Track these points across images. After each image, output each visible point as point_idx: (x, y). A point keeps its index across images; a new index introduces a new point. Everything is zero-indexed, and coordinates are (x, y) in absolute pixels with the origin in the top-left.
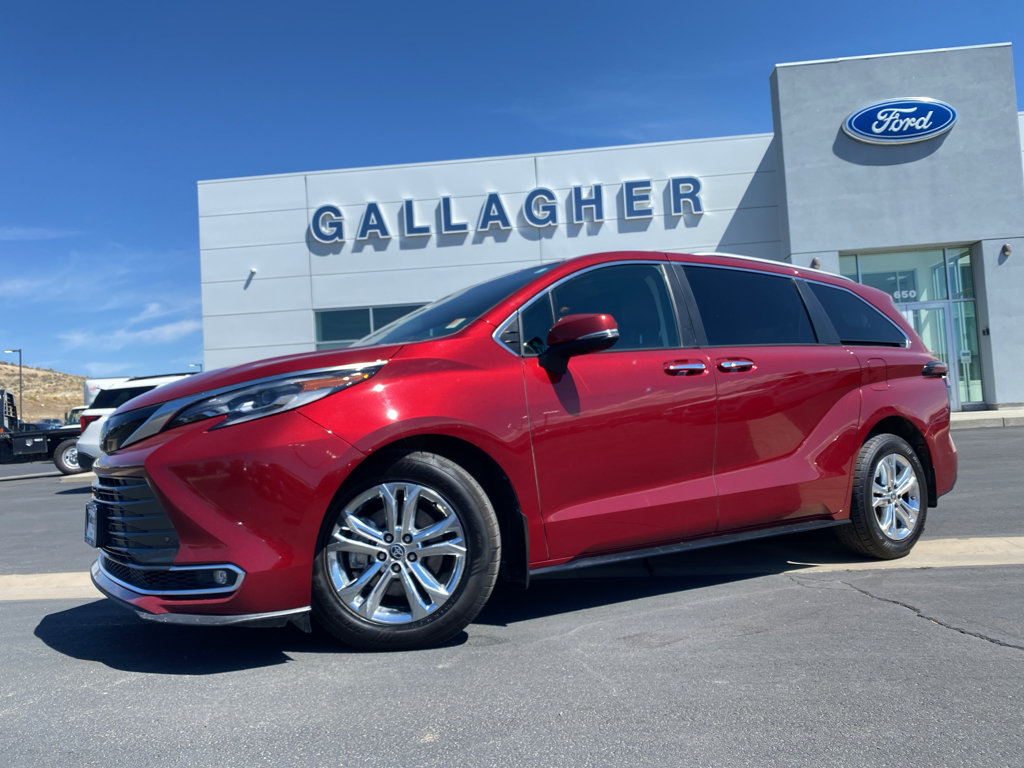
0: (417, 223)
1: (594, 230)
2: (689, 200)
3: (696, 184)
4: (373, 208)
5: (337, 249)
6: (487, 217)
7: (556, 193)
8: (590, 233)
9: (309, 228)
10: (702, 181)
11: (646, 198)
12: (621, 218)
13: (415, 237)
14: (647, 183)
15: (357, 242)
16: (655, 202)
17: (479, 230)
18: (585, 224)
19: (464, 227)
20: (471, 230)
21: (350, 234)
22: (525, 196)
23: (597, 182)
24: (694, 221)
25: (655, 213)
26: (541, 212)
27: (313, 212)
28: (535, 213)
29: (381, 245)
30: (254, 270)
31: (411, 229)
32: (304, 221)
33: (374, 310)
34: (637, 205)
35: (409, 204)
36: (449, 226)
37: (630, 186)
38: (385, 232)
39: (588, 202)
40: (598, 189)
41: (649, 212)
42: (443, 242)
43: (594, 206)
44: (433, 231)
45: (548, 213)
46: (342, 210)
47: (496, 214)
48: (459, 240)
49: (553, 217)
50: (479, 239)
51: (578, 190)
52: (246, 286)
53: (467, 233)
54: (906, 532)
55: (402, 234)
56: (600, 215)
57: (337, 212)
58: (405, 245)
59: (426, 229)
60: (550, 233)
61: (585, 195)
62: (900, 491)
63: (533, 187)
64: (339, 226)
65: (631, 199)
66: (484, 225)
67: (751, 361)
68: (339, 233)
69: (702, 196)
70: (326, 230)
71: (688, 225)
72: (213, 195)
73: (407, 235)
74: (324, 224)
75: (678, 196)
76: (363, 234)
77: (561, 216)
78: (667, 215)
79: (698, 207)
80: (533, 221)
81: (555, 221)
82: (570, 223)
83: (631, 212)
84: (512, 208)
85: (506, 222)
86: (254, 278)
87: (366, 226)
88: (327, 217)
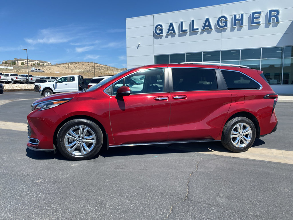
0: (184, 29)
1: (240, 29)
2: (275, 18)
3: (278, 12)
4: (171, 25)
5: (161, 37)
6: (205, 26)
7: (228, 17)
8: (238, 30)
9: (154, 31)
10: (281, 11)
11: (259, 17)
12: (249, 25)
13: (183, 32)
14: (260, 13)
15: (166, 35)
16: (262, 19)
17: (202, 30)
18: (237, 27)
19: (197, 29)
20: (200, 30)
21: (165, 32)
22: (218, 18)
23: (242, 13)
24: (275, 25)
25: (261, 23)
26: (222, 24)
27: (155, 26)
28: (220, 24)
29: (173, 36)
30: (139, 44)
31: (182, 30)
32: (153, 29)
33: (170, 55)
34: (255, 20)
35: (182, 23)
36: (193, 29)
37: (253, 14)
38: (174, 32)
39: (238, 20)
40: (242, 15)
41: (259, 22)
42: (191, 34)
43: (240, 21)
44: (188, 31)
45: (225, 24)
46: (163, 25)
47: (208, 25)
48: (196, 33)
49: (226, 25)
50: (202, 33)
51: (235, 16)
52: (137, 48)
53: (199, 31)
55: (179, 32)
56: (242, 24)
57: (161, 26)
58: (180, 35)
59: (186, 30)
60: (225, 30)
61: (237, 17)
63: (221, 16)
64: (162, 30)
65: (253, 18)
66: (204, 29)
68: (162, 33)
69: (280, 16)
70: (158, 32)
71: (273, 27)
72: (130, 22)
73: (180, 32)
74: (158, 30)
75: (270, 16)
76: (168, 32)
77: (229, 25)
78: (266, 23)
79: (277, 20)
80: (219, 27)
81: (226, 27)
82: (231, 27)
83: (253, 23)
84: (213, 23)
85: (211, 27)
86: (139, 46)
87: (169, 30)
88: (159, 28)
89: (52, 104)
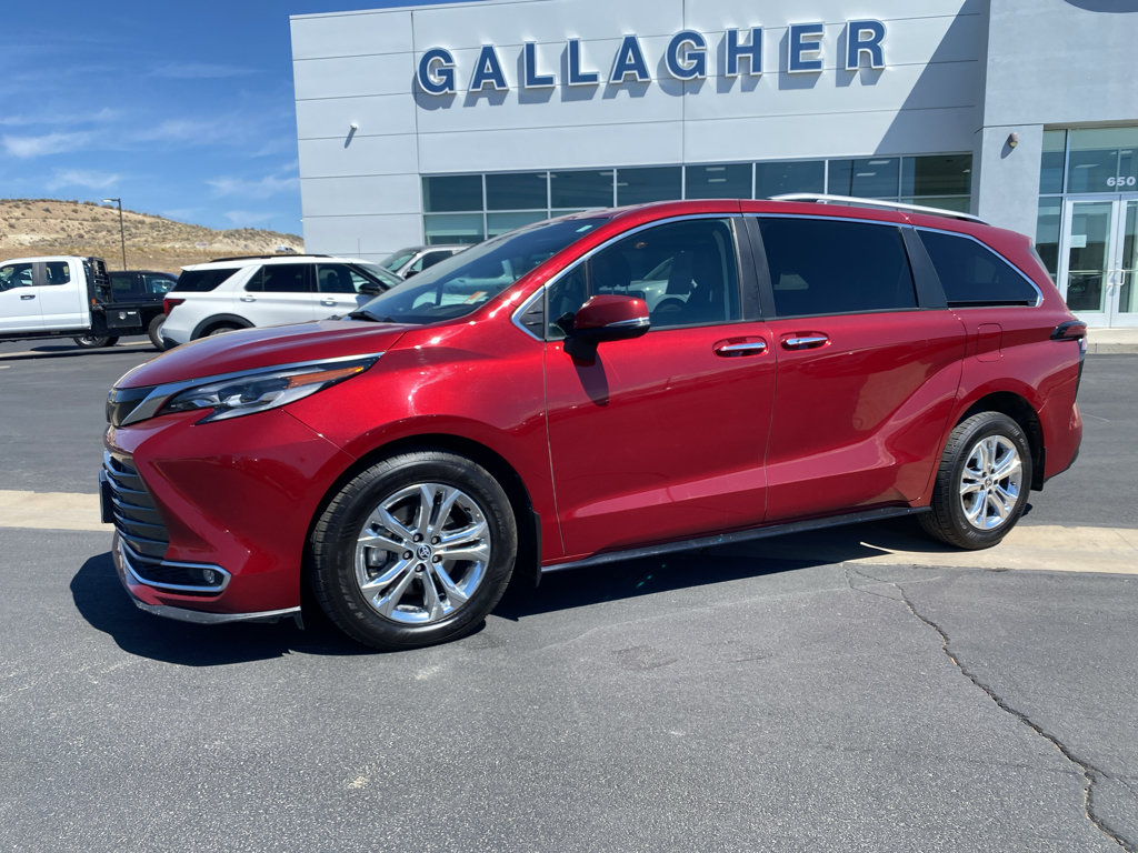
0: (540, 72)
1: (750, 85)
2: (868, 50)
3: (879, 29)
4: (488, 53)
5: (447, 102)
6: (621, 66)
7: (706, 38)
8: (744, 89)
9: (415, 77)
10: (887, 26)
11: (816, 46)
12: (783, 72)
13: (535, 88)
14: (818, 28)
15: (470, 94)
16: (827, 53)
17: (611, 82)
18: (740, 77)
19: (594, 77)
20: (602, 81)
21: (462, 85)
22: (670, 39)
23: (757, 25)
24: (872, 78)
25: (825, 66)
26: (687, 61)
27: (420, 56)
28: (680, 61)
29: (497, 98)
30: (355, 125)
31: (532, 79)
32: (411, 67)
33: (487, 176)
34: (804, 56)
35: (530, 48)
36: (576, 77)
37: (797, 30)
38: (501, 82)
39: (744, 50)
40: (758, 33)
41: (818, 64)
42: (569, 95)
43: (751, 55)
44: (557, 82)
45: (695, 62)
46: (453, 54)
47: (633, 62)
48: (588, 94)
49: (700, 68)
50: (611, 93)
51: (733, 35)
52: (347, 145)
53: (598, 85)
54: (997, 521)
55: (521, 86)
56: (757, 67)
57: (448, 58)
58: (524, 98)
59: (549, 80)
60: (696, 87)
61: (741, 41)
62: (997, 477)
63: (679, 29)
64: (449, 74)
65: (797, 47)
66: (617, 77)
67: (826, 335)
68: (450, 83)
69: (885, 45)
70: (434, 79)
71: (864, 83)
72: (308, 33)
73: (526, 87)
75: (855, 45)
76: (476, 85)
77: (711, 67)
78: (840, 68)
79: (878, 60)
80: (676, 73)
81: (702, 73)
82: (721, 75)
83: (796, 64)
84: (652, 55)
85: (644, 73)
86: (355, 135)
87: (480, 75)
88: (436, 63)
89: (285, 384)
